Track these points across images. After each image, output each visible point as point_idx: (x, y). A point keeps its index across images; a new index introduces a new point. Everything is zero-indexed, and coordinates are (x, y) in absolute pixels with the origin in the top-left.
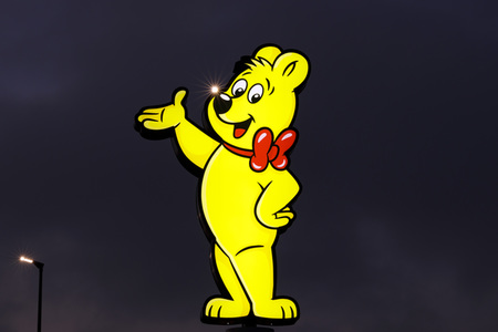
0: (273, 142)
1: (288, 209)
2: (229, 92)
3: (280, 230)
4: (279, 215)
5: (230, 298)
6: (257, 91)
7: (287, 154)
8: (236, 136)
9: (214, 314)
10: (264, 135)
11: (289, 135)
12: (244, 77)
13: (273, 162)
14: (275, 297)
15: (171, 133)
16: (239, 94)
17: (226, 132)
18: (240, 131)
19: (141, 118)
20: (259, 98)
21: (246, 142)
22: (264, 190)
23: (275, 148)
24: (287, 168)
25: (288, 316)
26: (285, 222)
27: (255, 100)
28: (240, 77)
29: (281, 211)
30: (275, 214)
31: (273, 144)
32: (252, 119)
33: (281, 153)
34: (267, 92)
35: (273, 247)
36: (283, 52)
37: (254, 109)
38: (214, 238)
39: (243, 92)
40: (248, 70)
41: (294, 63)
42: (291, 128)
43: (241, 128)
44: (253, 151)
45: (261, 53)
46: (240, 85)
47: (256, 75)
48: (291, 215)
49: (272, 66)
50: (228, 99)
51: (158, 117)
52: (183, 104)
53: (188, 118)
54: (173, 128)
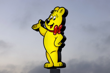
3: (59, 47)
4: (59, 44)
5: (49, 63)
6: (55, 17)
8: (51, 28)
10: (56, 27)
11: (61, 26)
16: (51, 19)
17: (49, 28)
22: (56, 39)
24: (60, 33)
25: (61, 66)
27: (54, 19)
29: (59, 43)
31: (58, 28)
32: (54, 24)
33: (60, 30)
40: (53, 13)
43: (51, 26)
44: (54, 31)
45: (55, 9)
46: (51, 17)
48: (61, 43)
50: (49, 20)
51: (36, 27)
52: (40, 23)
53: (41, 26)
54: (39, 28)
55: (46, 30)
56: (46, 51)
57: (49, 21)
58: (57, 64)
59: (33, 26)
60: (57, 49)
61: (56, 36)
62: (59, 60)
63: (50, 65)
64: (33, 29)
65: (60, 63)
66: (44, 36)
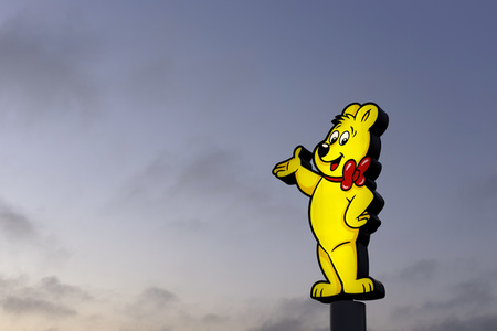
3: (360, 228)
5: (328, 282)
6: (346, 136)
8: (332, 170)
9: (318, 295)
14: (359, 277)
16: (334, 141)
25: (368, 290)
26: (364, 222)
27: (344, 143)
31: (356, 169)
43: (335, 163)
46: (335, 135)
48: (368, 217)
52: (300, 156)
53: (303, 164)
54: (294, 173)
55: (317, 177)
56: (319, 244)
57: (328, 149)
58: (354, 286)
59: (276, 167)
60: (353, 236)
61: (349, 194)
62: (362, 271)
63: (331, 290)
64: (276, 175)
65: (366, 282)
66: (311, 197)
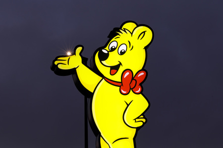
0: (133, 78)
1: (142, 117)
2: (107, 48)
4: (137, 120)
7: (141, 85)
10: (127, 74)
11: (142, 74)
12: (116, 40)
13: (133, 89)
15: (73, 71)
17: (106, 72)
18: (114, 71)
19: (56, 63)
20: (124, 52)
21: (117, 77)
22: (128, 105)
23: (134, 81)
24: (141, 93)
28: (113, 39)
29: (138, 118)
30: (135, 119)
32: (120, 64)
33: (138, 84)
34: (129, 49)
35: (134, 139)
36: (138, 26)
37: (122, 59)
38: (100, 133)
39: (115, 49)
40: (118, 36)
41: (144, 32)
42: (143, 70)
44: (121, 82)
45: (125, 26)
47: (122, 38)
49: (132, 34)
50: (106, 52)
51: (66, 62)
